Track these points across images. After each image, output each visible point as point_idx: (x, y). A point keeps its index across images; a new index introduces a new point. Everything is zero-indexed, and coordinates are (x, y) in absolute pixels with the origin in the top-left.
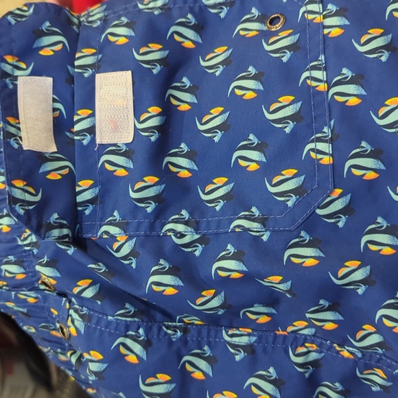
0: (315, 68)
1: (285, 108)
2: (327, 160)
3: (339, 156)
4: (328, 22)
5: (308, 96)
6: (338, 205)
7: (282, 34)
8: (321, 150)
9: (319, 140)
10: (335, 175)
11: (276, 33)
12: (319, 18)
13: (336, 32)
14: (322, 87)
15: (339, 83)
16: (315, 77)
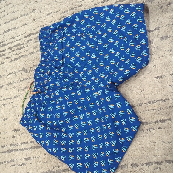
0: (88, 42)
1: (83, 48)
2: (89, 56)
3: (91, 55)
4: (90, 35)
5: (87, 46)
6: (90, 62)
7: (84, 36)
8: (88, 54)
9: (88, 53)
10: (90, 58)
11: (83, 36)
12: (89, 35)
13: (91, 37)
14: (89, 45)
15: (91, 45)
16: (88, 43)
